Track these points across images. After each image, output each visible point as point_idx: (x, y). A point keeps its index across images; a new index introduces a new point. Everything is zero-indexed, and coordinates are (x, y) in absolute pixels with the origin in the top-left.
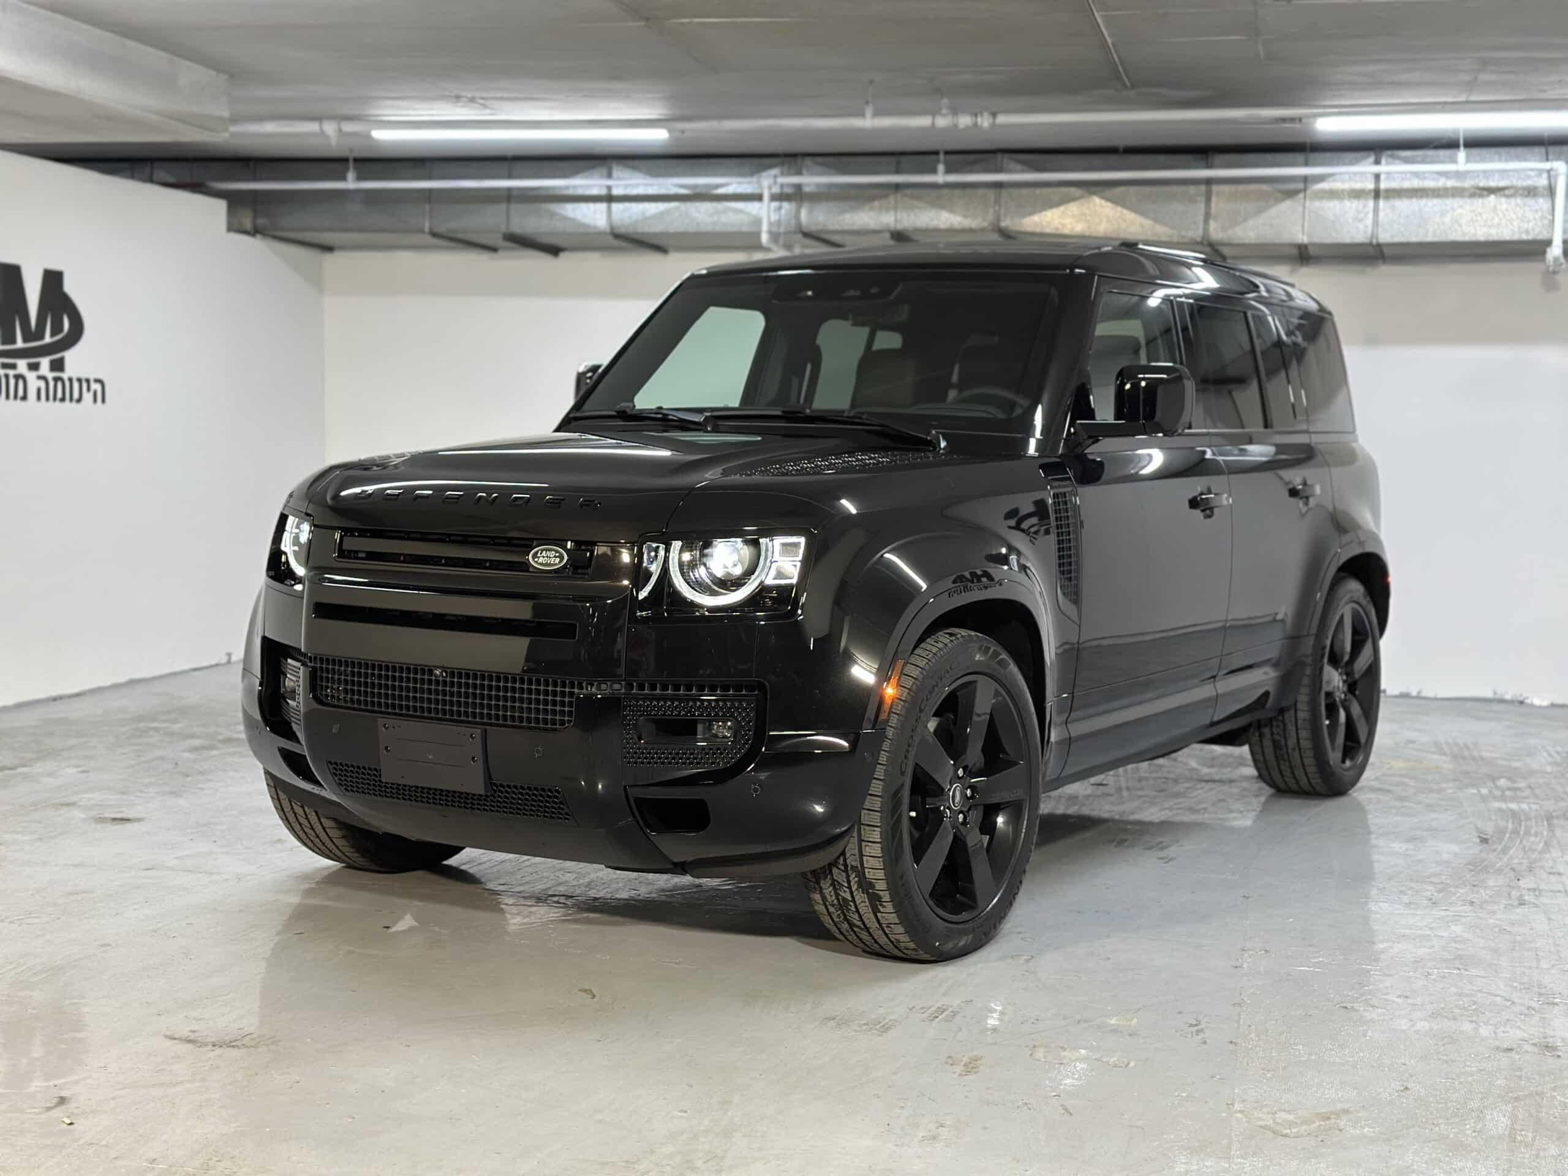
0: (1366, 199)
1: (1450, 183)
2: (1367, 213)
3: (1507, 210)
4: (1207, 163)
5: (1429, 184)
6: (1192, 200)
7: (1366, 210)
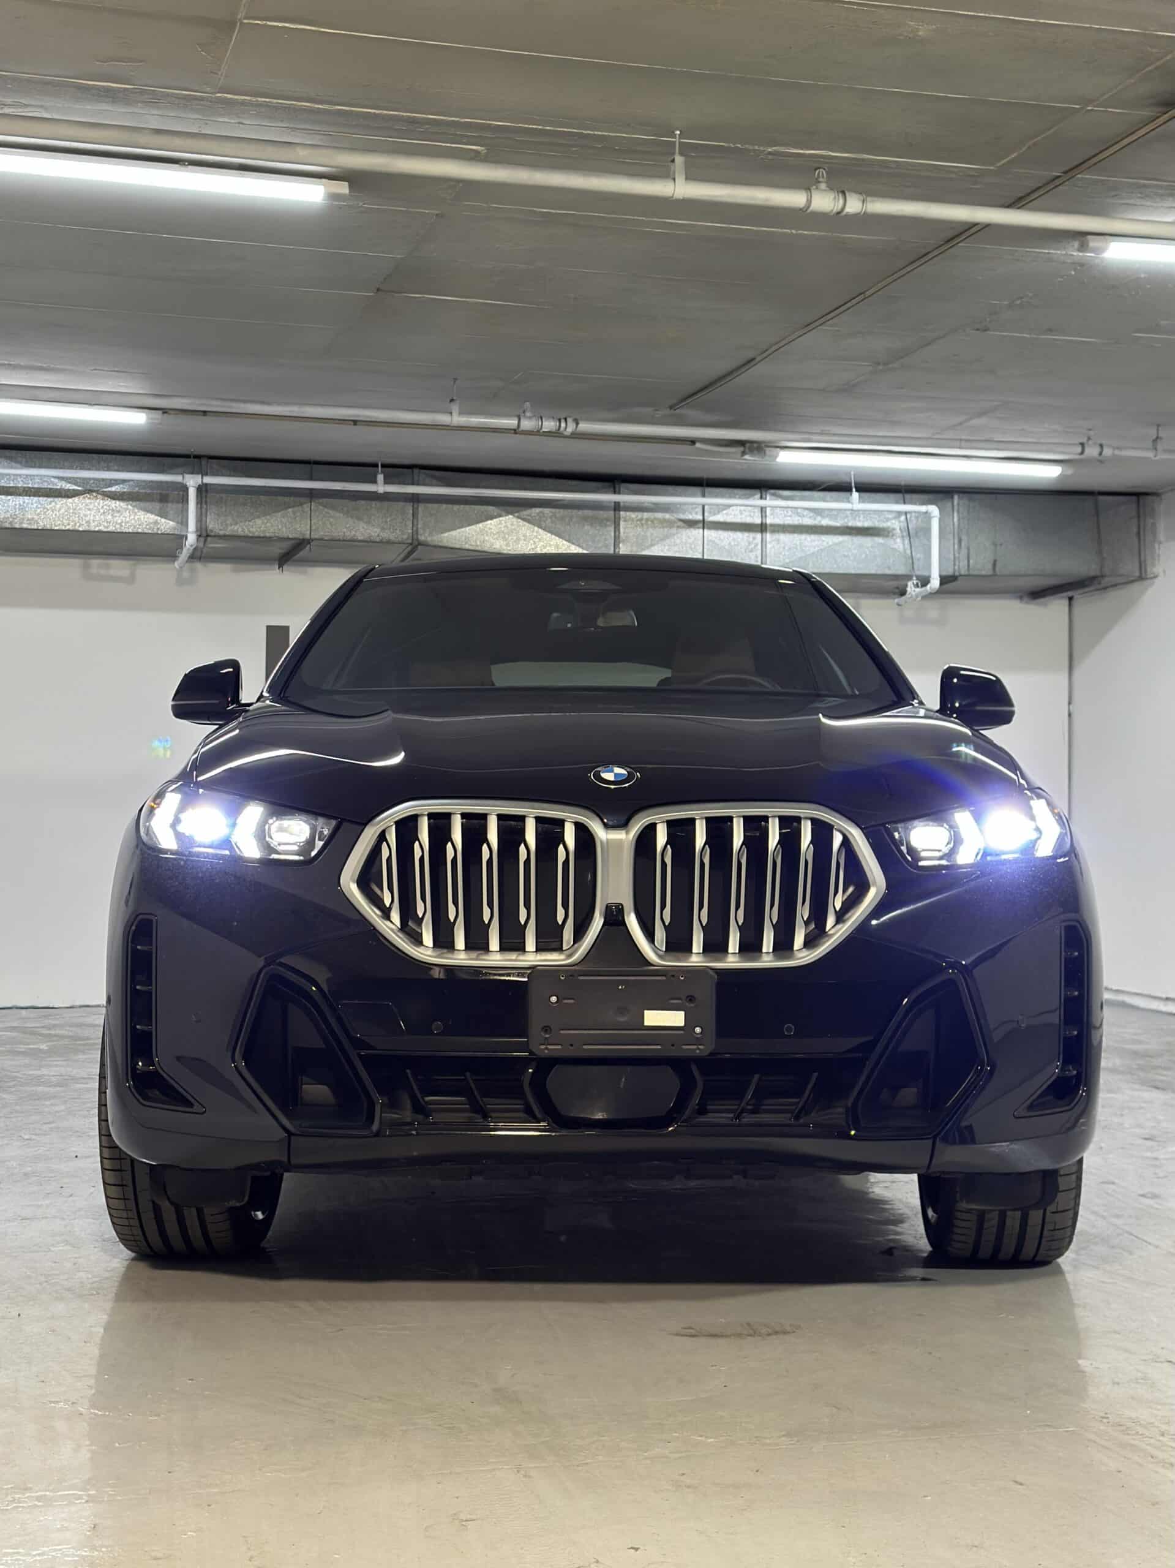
0: (756, 531)
1: (825, 522)
2: (757, 545)
3: (872, 547)
4: (614, 488)
5: (808, 521)
6: (602, 522)
7: (756, 541)
